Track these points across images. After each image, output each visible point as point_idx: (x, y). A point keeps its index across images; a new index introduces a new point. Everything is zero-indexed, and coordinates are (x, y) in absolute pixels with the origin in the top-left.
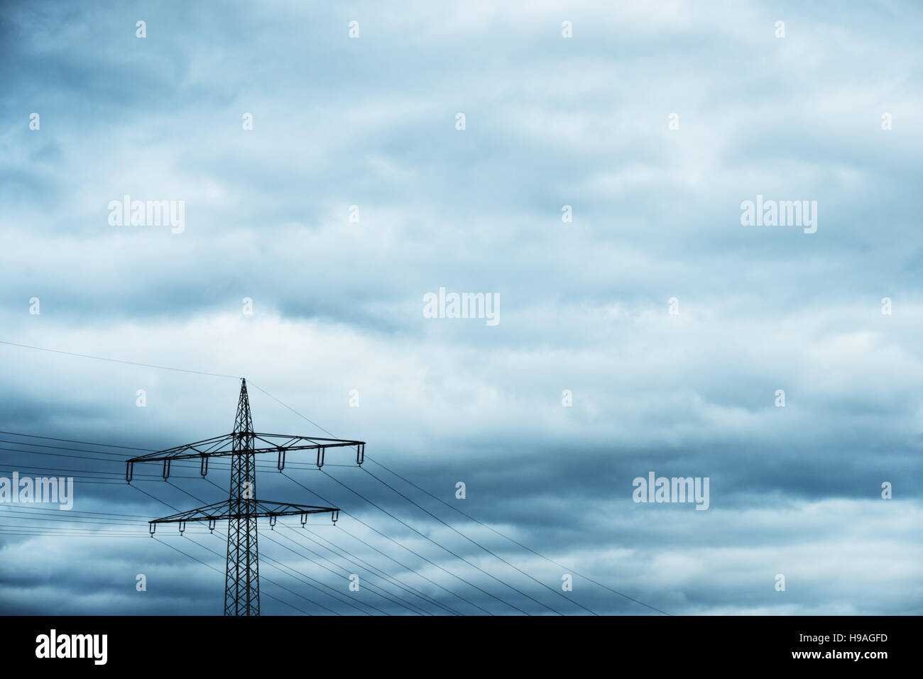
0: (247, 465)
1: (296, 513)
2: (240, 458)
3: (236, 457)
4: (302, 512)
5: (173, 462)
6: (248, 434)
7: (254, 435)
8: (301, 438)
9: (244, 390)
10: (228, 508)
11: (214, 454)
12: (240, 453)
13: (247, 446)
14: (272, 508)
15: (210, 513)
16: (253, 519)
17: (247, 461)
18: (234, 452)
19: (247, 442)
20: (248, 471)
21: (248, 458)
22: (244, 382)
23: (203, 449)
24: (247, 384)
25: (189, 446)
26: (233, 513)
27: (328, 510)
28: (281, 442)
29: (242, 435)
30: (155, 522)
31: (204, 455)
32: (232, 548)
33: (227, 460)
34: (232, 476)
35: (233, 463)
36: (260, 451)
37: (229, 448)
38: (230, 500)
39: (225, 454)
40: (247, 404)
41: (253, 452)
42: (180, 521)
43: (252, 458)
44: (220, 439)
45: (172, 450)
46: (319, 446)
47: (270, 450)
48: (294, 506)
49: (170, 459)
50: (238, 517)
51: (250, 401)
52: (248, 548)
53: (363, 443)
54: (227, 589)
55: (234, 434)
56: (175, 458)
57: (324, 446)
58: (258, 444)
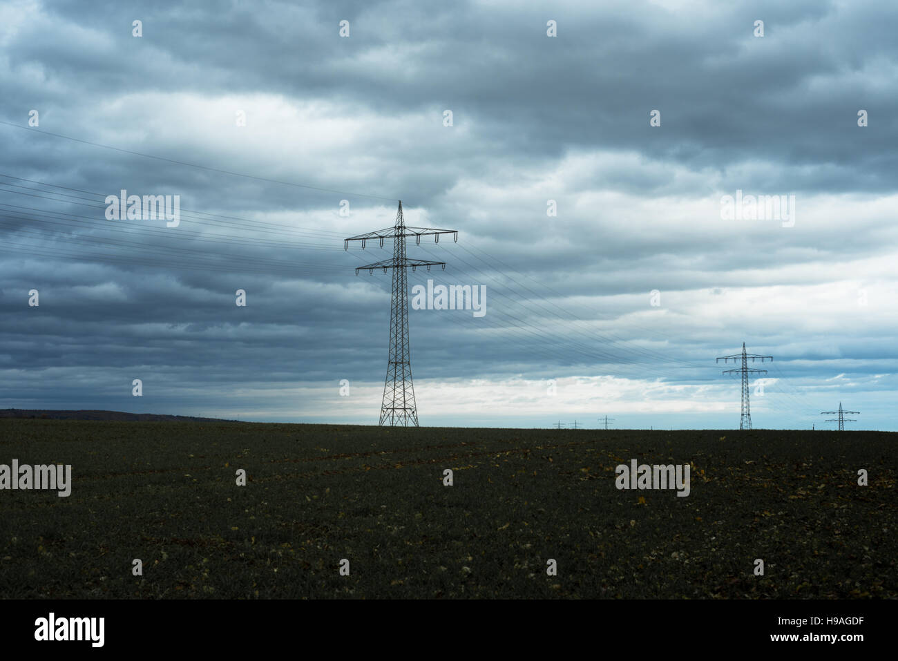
0: (402, 242)
1: (425, 265)
2: (398, 239)
3: (396, 238)
4: (428, 265)
5: (366, 240)
6: (401, 227)
7: (405, 228)
8: (427, 229)
9: (400, 206)
10: (393, 262)
11: (386, 237)
12: (398, 236)
13: (402, 233)
14: (413, 262)
15: (384, 264)
16: (405, 268)
17: (402, 240)
18: (395, 236)
19: (402, 231)
20: (402, 245)
22: (400, 202)
23: (381, 234)
25: (374, 233)
26: (395, 265)
27: (440, 263)
28: (418, 231)
29: (399, 227)
30: (358, 269)
31: (381, 237)
32: (395, 281)
33: (392, 239)
34: (395, 247)
35: (395, 241)
36: (408, 235)
37: (393, 234)
38: (394, 259)
39: (391, 236)
40: (401, 213)
41: (404, 236)
42: (370, 268)
43: (403, 239)
44: (389, 229)
45: (367, 235)
46: (436, 233)
47: (413, 235)
48: (424, 261)
50: (397, 266)
52: (402, 281)
53: (457, 232)
54: (392, 301)
55: (395, 227)
56: (367, 238)
57: (438, 233)
58: (407, 232)
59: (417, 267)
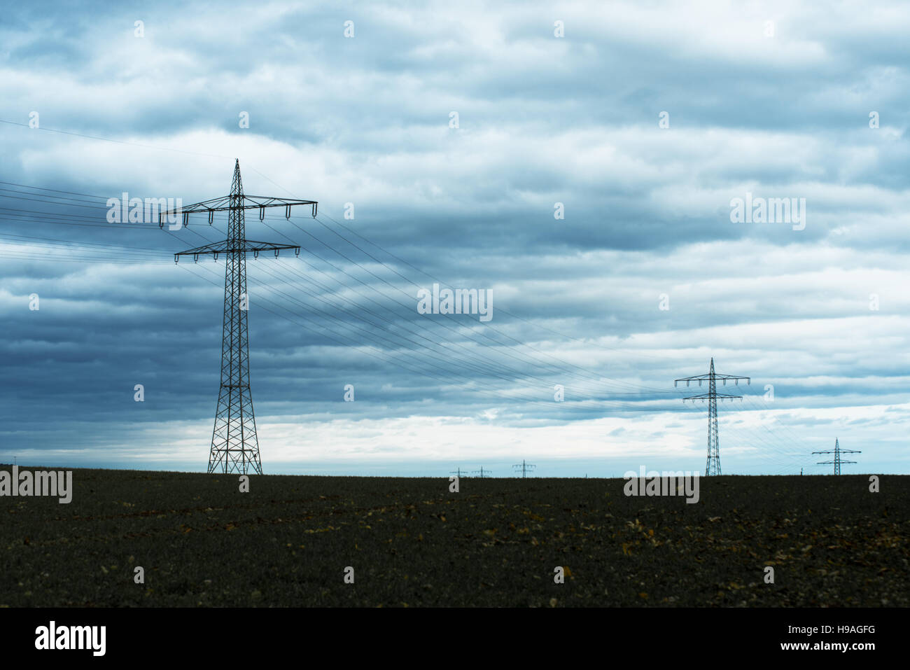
0: (239, 217)
1: (271, 249)
2: (234, 212)
3: (232, 211)
4: (276, 249)
5: (190, 214)
6: (238, 196)
7: (244, 197)
8: (275, 199)
9: (237, 167)
10: (226, 245)
11: (217, 209)
12: (234, 209)
13: (239, 204)
14: (255, 245)
15: (214, 248)
16: (243, 253)
17: (239, 214)
18: (231, 208)
19: (239, 201)
20: (240, 221)
21: (239, 212)
22: (237, 161)
23: (210, 206)
24: (239, 163)
25: (201, 204)
26: (230, 249)
27: (293, 247)
28: (261, 202)
29: (236, 196)
30: (178, 254)
31: (210, 210)
32: (229, 271)
33: (226, 213)
34: (229, 224)
35: (230, 215)
36: (247, 207)
37: (227, 205)
38: (228, 240)
39: (224, 209)
40: (239, 176)
41: (243, 208)
42: (195, 253)
43: (242, 213)
44: (221, 199)
45: (190, 206)
46: (287, 205)
47: (254, 207)
48: (271, 244)
49: (188, 212)
50: (233, 251)
51: (242, 174)
52: (240, 272)
53: (316, 203)
54: (226, 299)
55: (230, 196)
56: (191, 212)
57: (290, 205)
58: (246, 202)
59: (259, 252)
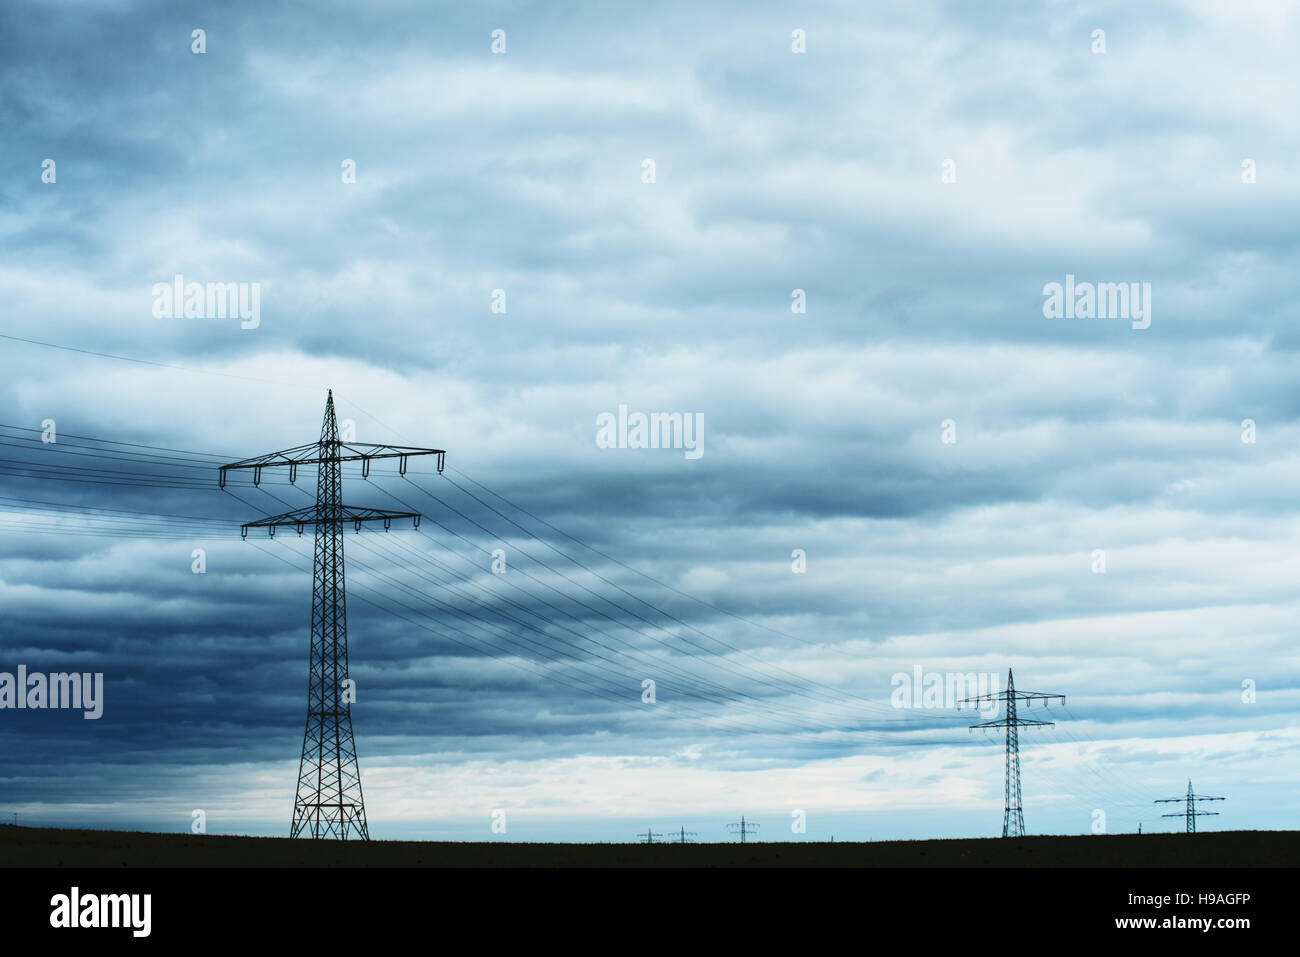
0: (333, 473)
1: (379, 518)
2: (326, 466)
3: (322, 464)
4: (386, 518)
5: (263, 469)
6: (334, 443)
7: (340, 444)
8: (384, 447)
9: (330, 401)
10: (315, 513)
11: (302, 462)
12: (326, 461)
13: (334, 454)
14: (356, 513)
15: (298, 517)
16: (339, 524)
17: (333, 469)
18: (321, 460)
19: (333, 450)
20: (334, 478)
21: (334, 465)
22: (330, 393)
23: (291, 457)
24: (333, 395)
25: (278, 454)
26: (320, 518)
27: (409, 515)
28: (365, 450)
29: (328, 443)
30: (246, 526)
31: (292, 462)
32: (319, 550)
33: (315, 467)
34: (319, 482)
35: (320, 470)
36: (345, 459)
37: (316, 456)
38: (317, 506)
39: (312, 461)
40: (333, 414)
41: (339, 460)
42: (271, 525)
43: (337, 466)
44: (307, 447)
45: (263, 458)
46: (402, 455)
47: (355, 458)
48: (378, 511)
49: (261, 466)
50: (325, 521)
51: (336, 411)
52: (334, 551)
53: (444, 452)
54: (315, 590)
55: (320, 443)
56: (266, 465)
57: (406, 455)
58: (343, 452)
59: (363, 523)
